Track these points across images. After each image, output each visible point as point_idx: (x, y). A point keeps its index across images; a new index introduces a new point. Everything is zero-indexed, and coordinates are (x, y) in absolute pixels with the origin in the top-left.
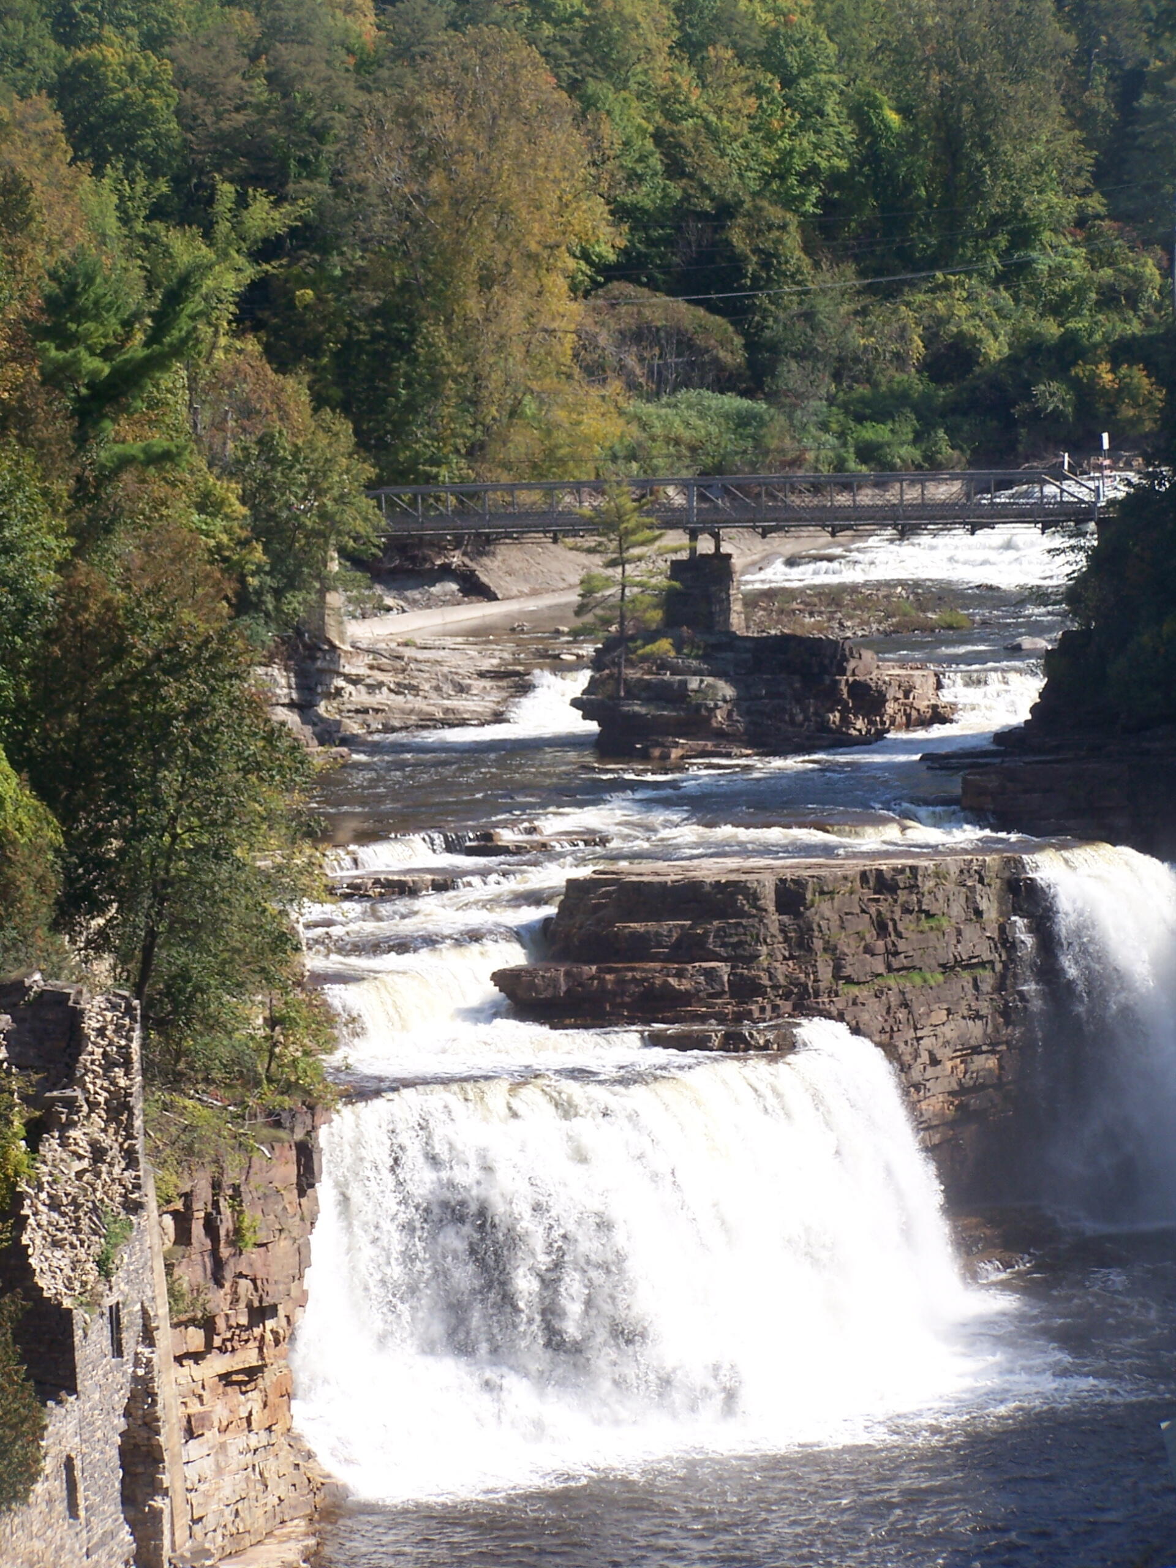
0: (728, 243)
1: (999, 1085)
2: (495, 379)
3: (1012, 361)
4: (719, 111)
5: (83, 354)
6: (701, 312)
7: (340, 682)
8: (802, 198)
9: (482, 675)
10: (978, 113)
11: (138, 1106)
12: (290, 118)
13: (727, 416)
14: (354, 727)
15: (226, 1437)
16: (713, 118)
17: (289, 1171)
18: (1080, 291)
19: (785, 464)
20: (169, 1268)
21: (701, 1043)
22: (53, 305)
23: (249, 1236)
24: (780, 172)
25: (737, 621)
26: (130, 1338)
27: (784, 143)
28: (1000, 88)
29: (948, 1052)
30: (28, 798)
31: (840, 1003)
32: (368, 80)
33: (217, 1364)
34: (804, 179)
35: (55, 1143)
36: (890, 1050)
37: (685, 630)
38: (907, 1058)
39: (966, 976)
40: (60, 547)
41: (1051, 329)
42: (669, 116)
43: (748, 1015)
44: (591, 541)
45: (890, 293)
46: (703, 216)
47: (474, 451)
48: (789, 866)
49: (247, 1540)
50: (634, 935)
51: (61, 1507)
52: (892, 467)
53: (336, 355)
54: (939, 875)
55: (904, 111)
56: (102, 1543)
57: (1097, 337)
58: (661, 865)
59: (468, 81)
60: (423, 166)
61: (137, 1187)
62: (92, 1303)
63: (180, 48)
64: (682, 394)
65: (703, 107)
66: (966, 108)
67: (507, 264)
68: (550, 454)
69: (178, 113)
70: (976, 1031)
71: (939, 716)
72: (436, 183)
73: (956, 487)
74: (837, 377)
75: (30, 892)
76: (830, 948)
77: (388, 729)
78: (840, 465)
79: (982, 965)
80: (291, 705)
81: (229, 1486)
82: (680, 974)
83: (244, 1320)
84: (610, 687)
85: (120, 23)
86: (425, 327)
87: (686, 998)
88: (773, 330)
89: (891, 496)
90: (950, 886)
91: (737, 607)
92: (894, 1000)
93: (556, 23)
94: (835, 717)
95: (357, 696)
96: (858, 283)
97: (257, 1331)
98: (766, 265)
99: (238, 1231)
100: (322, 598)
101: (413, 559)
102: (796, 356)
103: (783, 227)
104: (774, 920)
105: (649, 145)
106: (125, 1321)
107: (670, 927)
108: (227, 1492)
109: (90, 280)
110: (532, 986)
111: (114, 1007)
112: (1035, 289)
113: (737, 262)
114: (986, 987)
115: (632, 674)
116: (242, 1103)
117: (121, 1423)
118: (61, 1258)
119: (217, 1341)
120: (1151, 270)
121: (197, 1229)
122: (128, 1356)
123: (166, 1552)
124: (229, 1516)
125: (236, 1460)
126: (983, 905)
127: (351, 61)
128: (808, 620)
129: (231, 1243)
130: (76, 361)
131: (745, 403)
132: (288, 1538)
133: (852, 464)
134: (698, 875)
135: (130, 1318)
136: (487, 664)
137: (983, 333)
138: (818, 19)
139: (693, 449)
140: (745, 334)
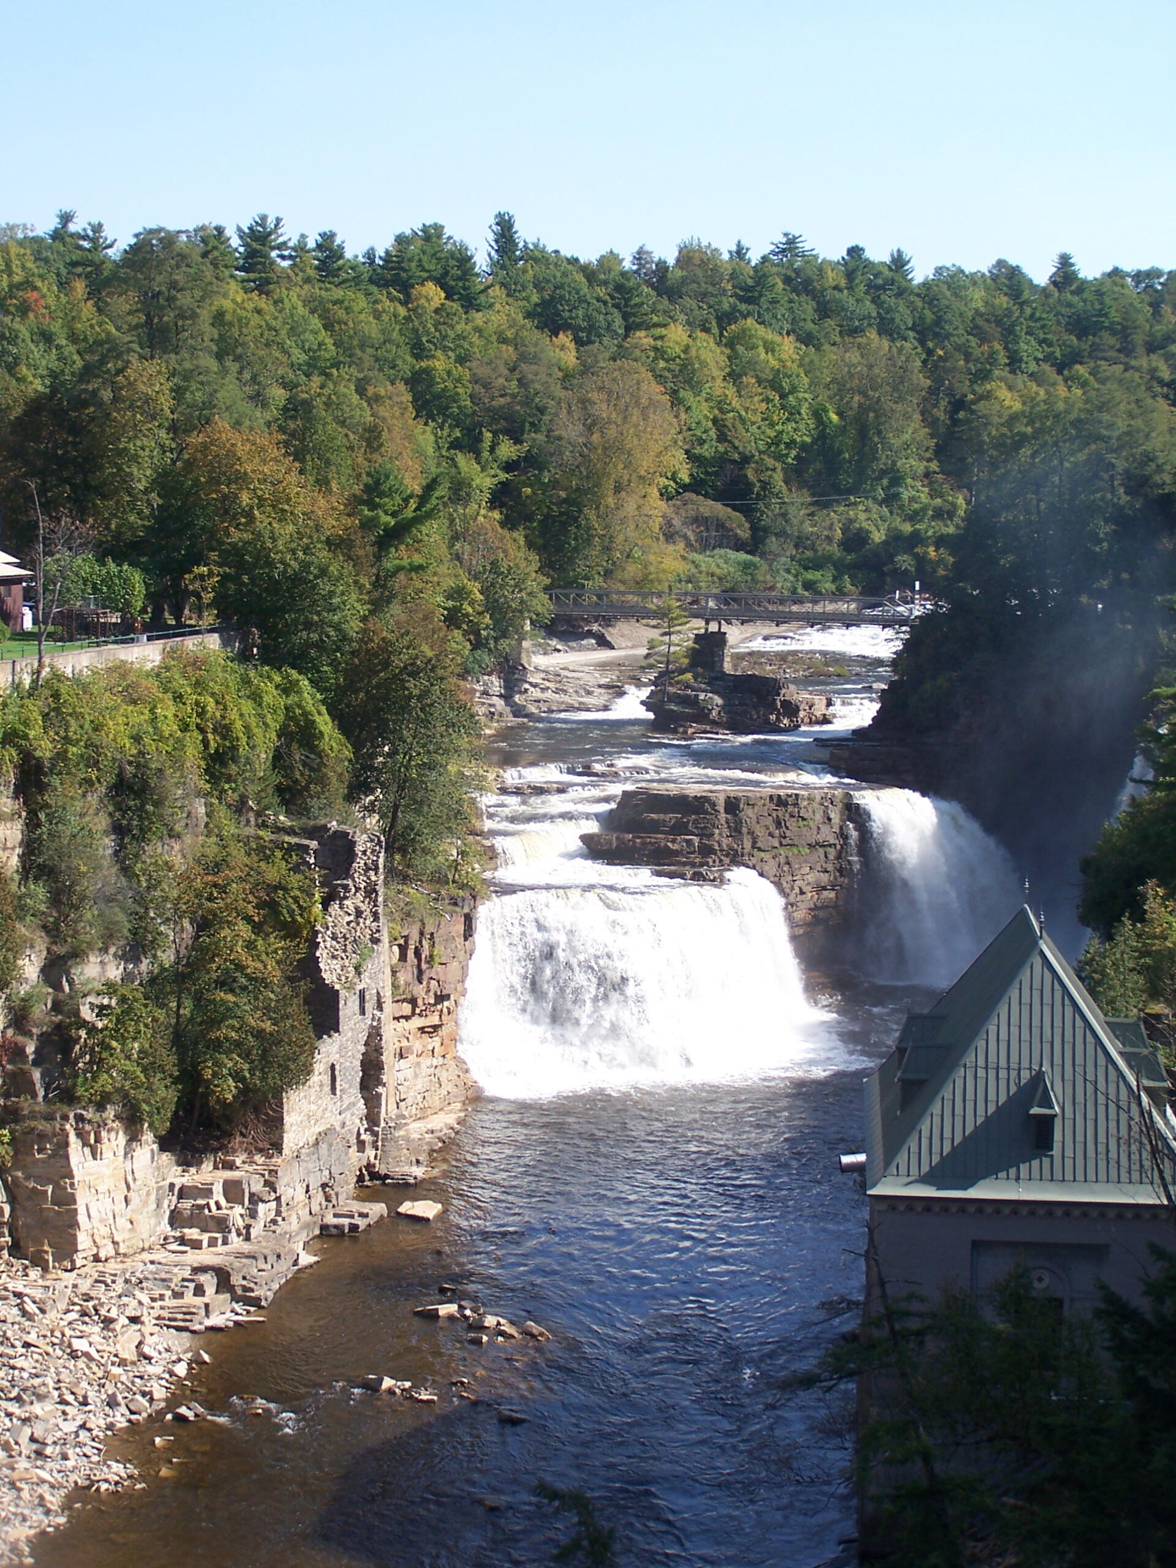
0: (746, 476)
1: (836, 906)
2: (620, 539)
3: (885, 543)
4: (747, 409)
5: (381, 513)
6: (729, 510)
7: (527, 686)
8: (787, 456)
9: (600, 686)
10: (877, 417)
11: (381, 890)
12: (527, 402)
13: (739, 563)
14: (533, 709)
15: (420, 1059)
16: (743, 413)
17: (461, 928)
18: (924, 509)
19: (765, 589)
20: (394, 973)
21: (682, 876)
22: (368, 489)
23: (437, 960)
24: (776, 441)
25: (728, 667)
26: (369, 1006)
27: (779, 428)
28: (888, 405)
29: (809, 888)
30: (337, 734)
31: (754, 861)
32: (567, 384)
33: (417, 1022)
34: (788, 446)
35: (337, 907)
36: (778, 885)
37: (700, 670)
38: (787, 890)
39: (821, 850)
40: (363, 610)
41: (907, 528)
42: (721, 410)
43: (707, 864)
44: (654, 622)
45: (826, 505)
46: (734, 462)
47: (608, 574)
48: (732, 790)
49: (429, 1112)
50: (652, 820)
51: (327, 1089)
52: (820, 593)
53: (541, 522)
54: (810, 799)
55: (839, 414)
56: (348, 1108)
57: (930, 533)
58: (672, 785)
59: (615, 388)
60: (590, 429)
61: (378, 931)
62: (350, 988)
63: (474, 364)
64: (717, 551)
65: (738, 407)
66: (872, 415)
67: (629, 481)
68: (645, 578)
69: (471, 396)
70: (825, 878)
71: (826, 720)
72: (596, 438)
73: (853, 606)
74: (796, 546)
75: (334, 780)
76: (751, 833)
77: (551, 711)
78: (794, 591)
79: (830, 845)
80: (501, 696)
81: (420, 1084)
82: (673, 841)
83: (432, 1001)
84: (660, 696)
85: (445, 349)
86: (586, 510)
87: (676, 853)
88: (766, 521)
89: (819, 608)
90: (815, 805)
91: (727, 659)
92: (782, 861)
93: (667, 361)
94: (773, 717)
95: (535, 693)
96: (809, 500)
97: (439, 1007)
98: (764, 488)
99: (431, 956)
100: (520, 644)
101: (573, 626)
102: (776, 534)
103: (774, 470)
104: (723, 816)
105: (710, 424)
106: (367, 997)
107: (671, 817)
108: (419, 1086)
109: (387, 477)
110: (599, 843)
111: (372, 841)
112: (901, 507)
113: (750, 486)
114: (831, 857)
115: (672, 690)
116: (438, 893)
117: (363, 1049)
118: (336, 964)
119: (418, 1011)
120: (961, 501)
121: (411, 954)
122: (369, 1015)
123: (383, 1115)
124: (419, 1098)
125: (424, 1070)
126: (832, 815)
127: (560, 375)
128: (768, 668)
129: (428, 962)
130: (378, 517)
131: (749, 557)
132: (451, 1112)
133: (800, 591)
134: (687, 792)
135: (372, 997)
136: (603, 681)
137: (872, 528)
138: (801, 365)
139: (720, 579)
140: (751, 522)
